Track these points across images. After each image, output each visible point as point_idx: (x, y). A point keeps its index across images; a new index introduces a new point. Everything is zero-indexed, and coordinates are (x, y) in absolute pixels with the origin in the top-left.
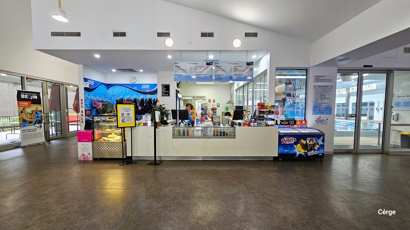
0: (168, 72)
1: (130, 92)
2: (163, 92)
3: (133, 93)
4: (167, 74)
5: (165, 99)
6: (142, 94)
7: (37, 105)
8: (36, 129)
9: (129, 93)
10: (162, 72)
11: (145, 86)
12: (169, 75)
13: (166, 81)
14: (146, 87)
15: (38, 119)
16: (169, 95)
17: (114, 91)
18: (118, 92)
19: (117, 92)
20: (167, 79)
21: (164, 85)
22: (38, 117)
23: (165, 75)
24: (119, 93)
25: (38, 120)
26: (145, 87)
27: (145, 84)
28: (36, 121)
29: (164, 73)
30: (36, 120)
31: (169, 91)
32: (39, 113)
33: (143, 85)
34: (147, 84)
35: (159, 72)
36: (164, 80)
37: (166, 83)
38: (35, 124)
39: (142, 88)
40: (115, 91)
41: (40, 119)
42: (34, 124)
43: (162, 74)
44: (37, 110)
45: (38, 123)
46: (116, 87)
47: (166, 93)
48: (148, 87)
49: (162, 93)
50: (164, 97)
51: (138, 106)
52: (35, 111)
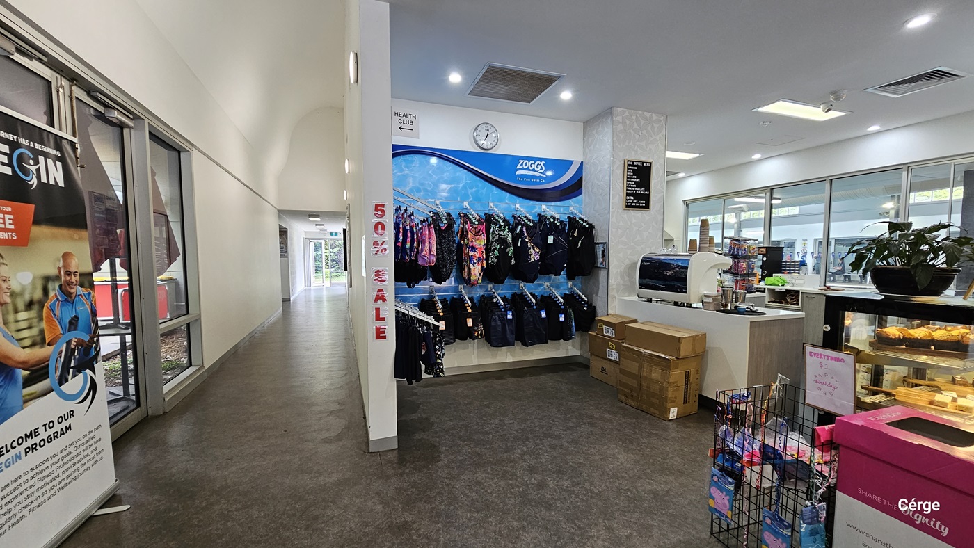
0: (648, 114)
1: (471, 188)
2: (631, 190)
3: (484, 192)
4: (642, 122)
5: (634, 221)
6: (518, 200)
7: (64, 232)
8: (71, 414)
9: (470, 192)
10: (627, 114)
11: (528, 165)
12: (649, 128)
13: (639, 151)
14: (534, 170)
15: (75, 337)
16: (647, 206)
17: (406, 176)
18: (422, 184)
19: (417, 185)
20: (643, 144)
21: (633, 165)
22: (73, 324)
23: (636, 126)
24: (426, 190)
25: (80, 343)
26: (528, 169)
27: (529, 159)
28: (70, 353)
29: (634, 117)
30: (69, 343)
31: (649, 190)
32: (80, 290)
33: (522, 161)
34: (536, 159)
35: (619, 110)
36: (631, 144)
37: (641, 157)
38: (63, 380)
39: (518, 173)
40: (411, 180)
41: (86, 338)
42: (61, 384)
43: (628, 122)
44: (68, 273)
45: (79, 369)
46: (412, 162)
47: (638, 197)
48: (538, 170)
49: (628, 194)
50: (632, 212)
51: (529, 245)
52: (58, 278)
